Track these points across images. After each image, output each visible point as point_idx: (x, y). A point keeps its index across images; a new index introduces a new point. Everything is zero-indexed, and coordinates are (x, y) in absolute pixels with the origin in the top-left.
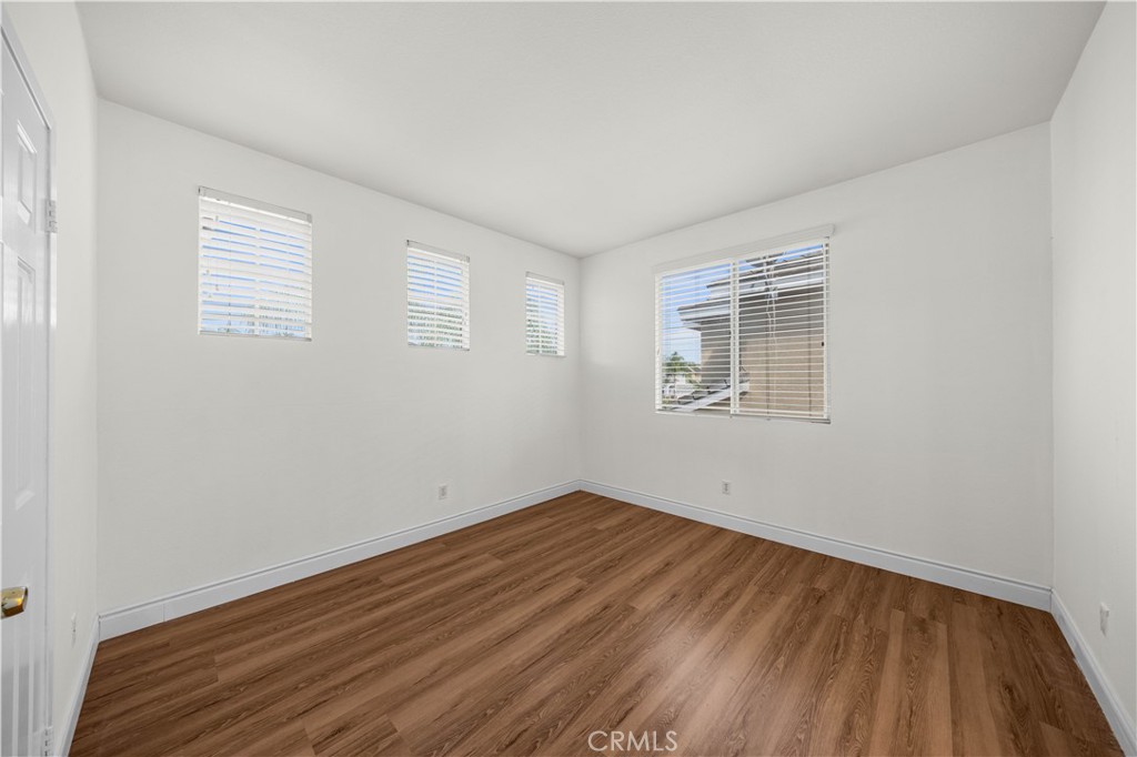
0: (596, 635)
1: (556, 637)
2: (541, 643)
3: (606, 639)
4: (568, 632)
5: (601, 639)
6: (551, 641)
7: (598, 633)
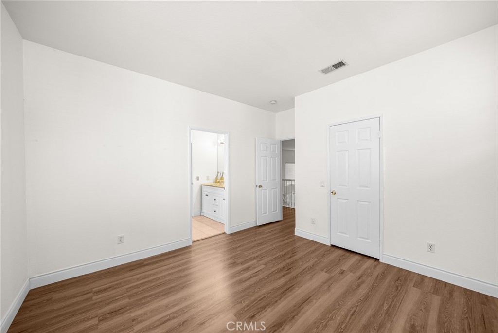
0: (262, 299)
1: (282, 299)
2: (289, 296)
3: (257, 296)
4: (276, 302)
5: (260, 297)
6: (284, 297)
7: (260, 300)
